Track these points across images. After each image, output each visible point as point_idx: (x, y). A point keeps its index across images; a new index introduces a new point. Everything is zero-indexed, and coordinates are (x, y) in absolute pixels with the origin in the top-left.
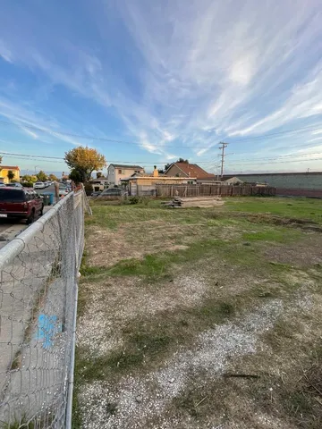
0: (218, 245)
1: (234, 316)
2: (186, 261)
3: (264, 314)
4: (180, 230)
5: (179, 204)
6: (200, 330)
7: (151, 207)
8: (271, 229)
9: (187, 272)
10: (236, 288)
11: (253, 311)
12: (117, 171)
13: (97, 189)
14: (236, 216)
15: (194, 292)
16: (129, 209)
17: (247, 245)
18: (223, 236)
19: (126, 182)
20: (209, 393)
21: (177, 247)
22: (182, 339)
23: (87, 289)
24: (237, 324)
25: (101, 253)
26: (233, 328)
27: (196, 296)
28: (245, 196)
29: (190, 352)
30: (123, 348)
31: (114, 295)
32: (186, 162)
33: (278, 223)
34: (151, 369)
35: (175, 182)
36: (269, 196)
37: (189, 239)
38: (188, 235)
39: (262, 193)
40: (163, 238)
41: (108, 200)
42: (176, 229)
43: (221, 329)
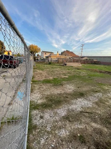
0: (79, 77)
1: (84, 96)
2: (68, 81)
4: (66, 72)
5: (66, 65)
6: (72, 99)
7: (56, 65)
8: (98, 74)
9: (68, 84)
12: (44, 53)
13: (37, 59)
15: (70, 89)
16: (48, 66)
19: (47, 57)
20: (75, 116)
21: (64, 76)
22: (66, 101)
23: (34, 86)
25: (39, 77)
28: (89, 64)
29: (69, 105)
30: (46, 102)
31: (43, 88)
32: (69, 51)
33: (101, 72)
34: (55, 108)
35: (64, 58)
36: (98, 64)
38: (69, 73)
40: (60, 74)
41: (41, 63)
43: (80, 100)
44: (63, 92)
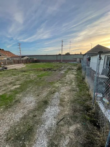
0: (31, 81)
1: (49, 103)
3: (56, 98)
4: (12, 80)
6: (41, 115)
9: (25, 96)
10: (44, 94)
11: (53, 99)
14: (32, 70)
15: (31, 102)
17: (40, 79)
18: (31, 78)
20: (56, 134)
21: (14, 87)
24: (51, 105)
26: (51, 107)
27: (33, 103)
29: (43, 125)
37: (18, 82)
38: (17, 81)
39: (36, 61)
42: (10, 79)
43: (47, 110)
44: (26, 111)
